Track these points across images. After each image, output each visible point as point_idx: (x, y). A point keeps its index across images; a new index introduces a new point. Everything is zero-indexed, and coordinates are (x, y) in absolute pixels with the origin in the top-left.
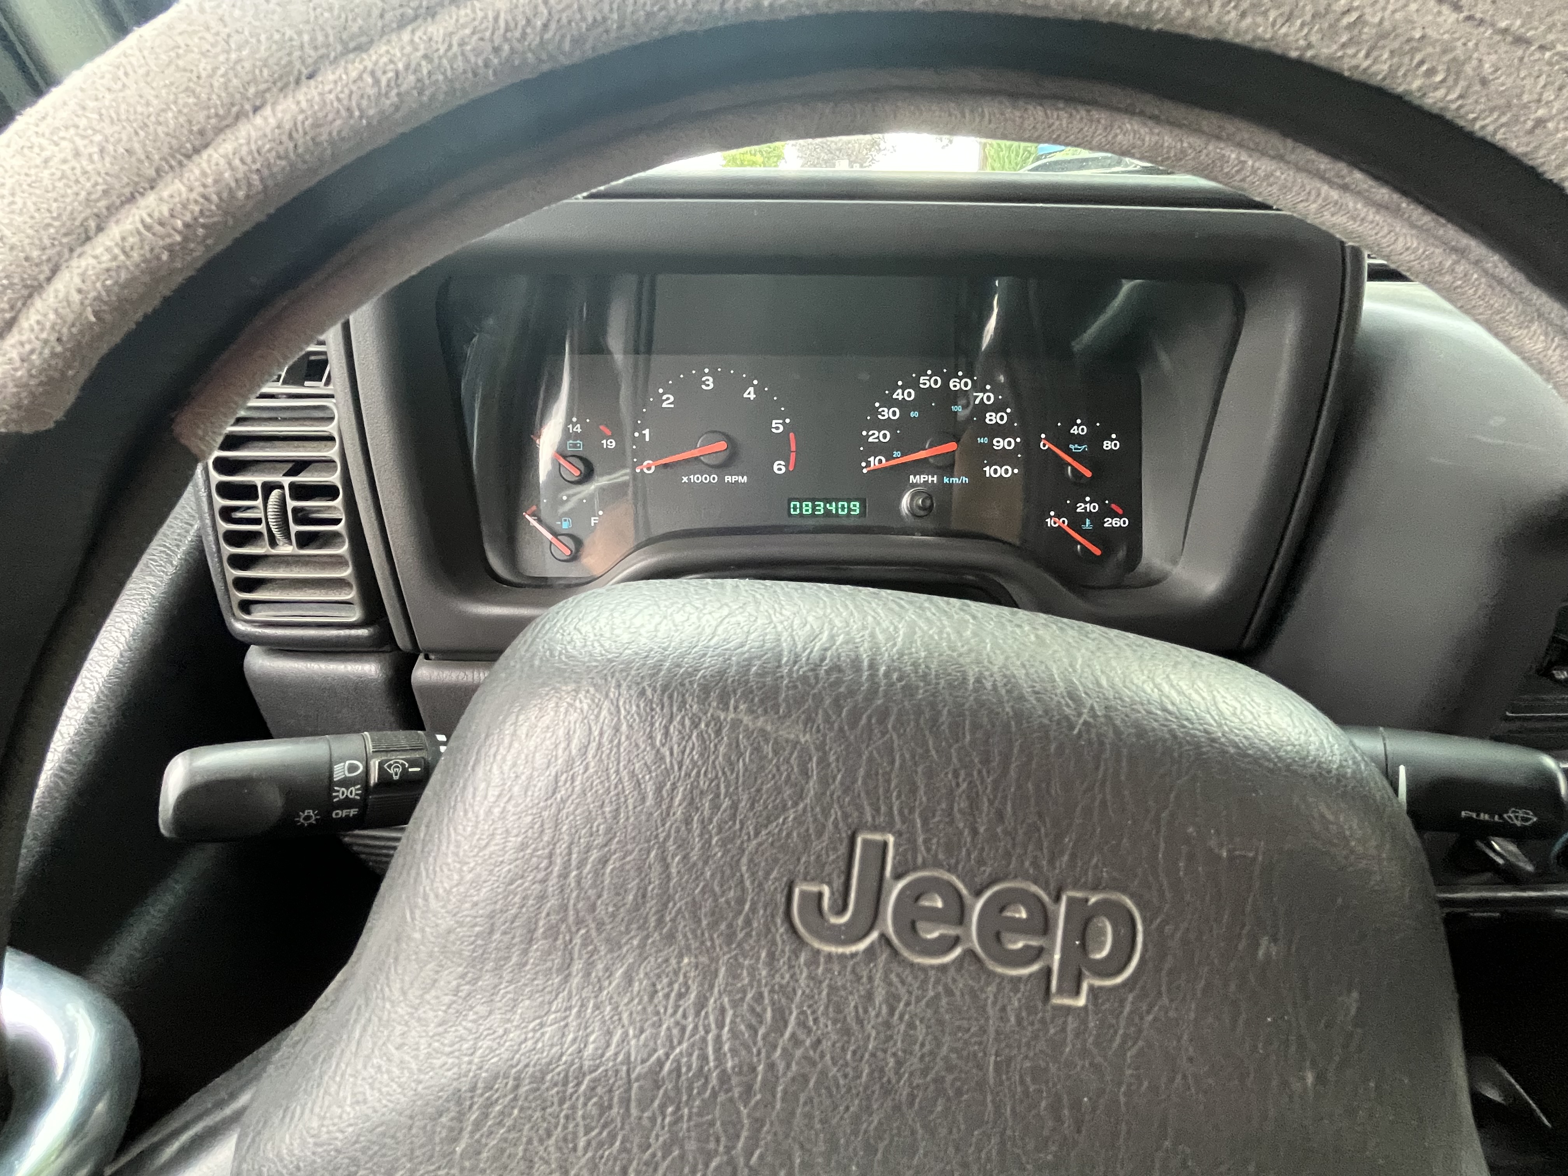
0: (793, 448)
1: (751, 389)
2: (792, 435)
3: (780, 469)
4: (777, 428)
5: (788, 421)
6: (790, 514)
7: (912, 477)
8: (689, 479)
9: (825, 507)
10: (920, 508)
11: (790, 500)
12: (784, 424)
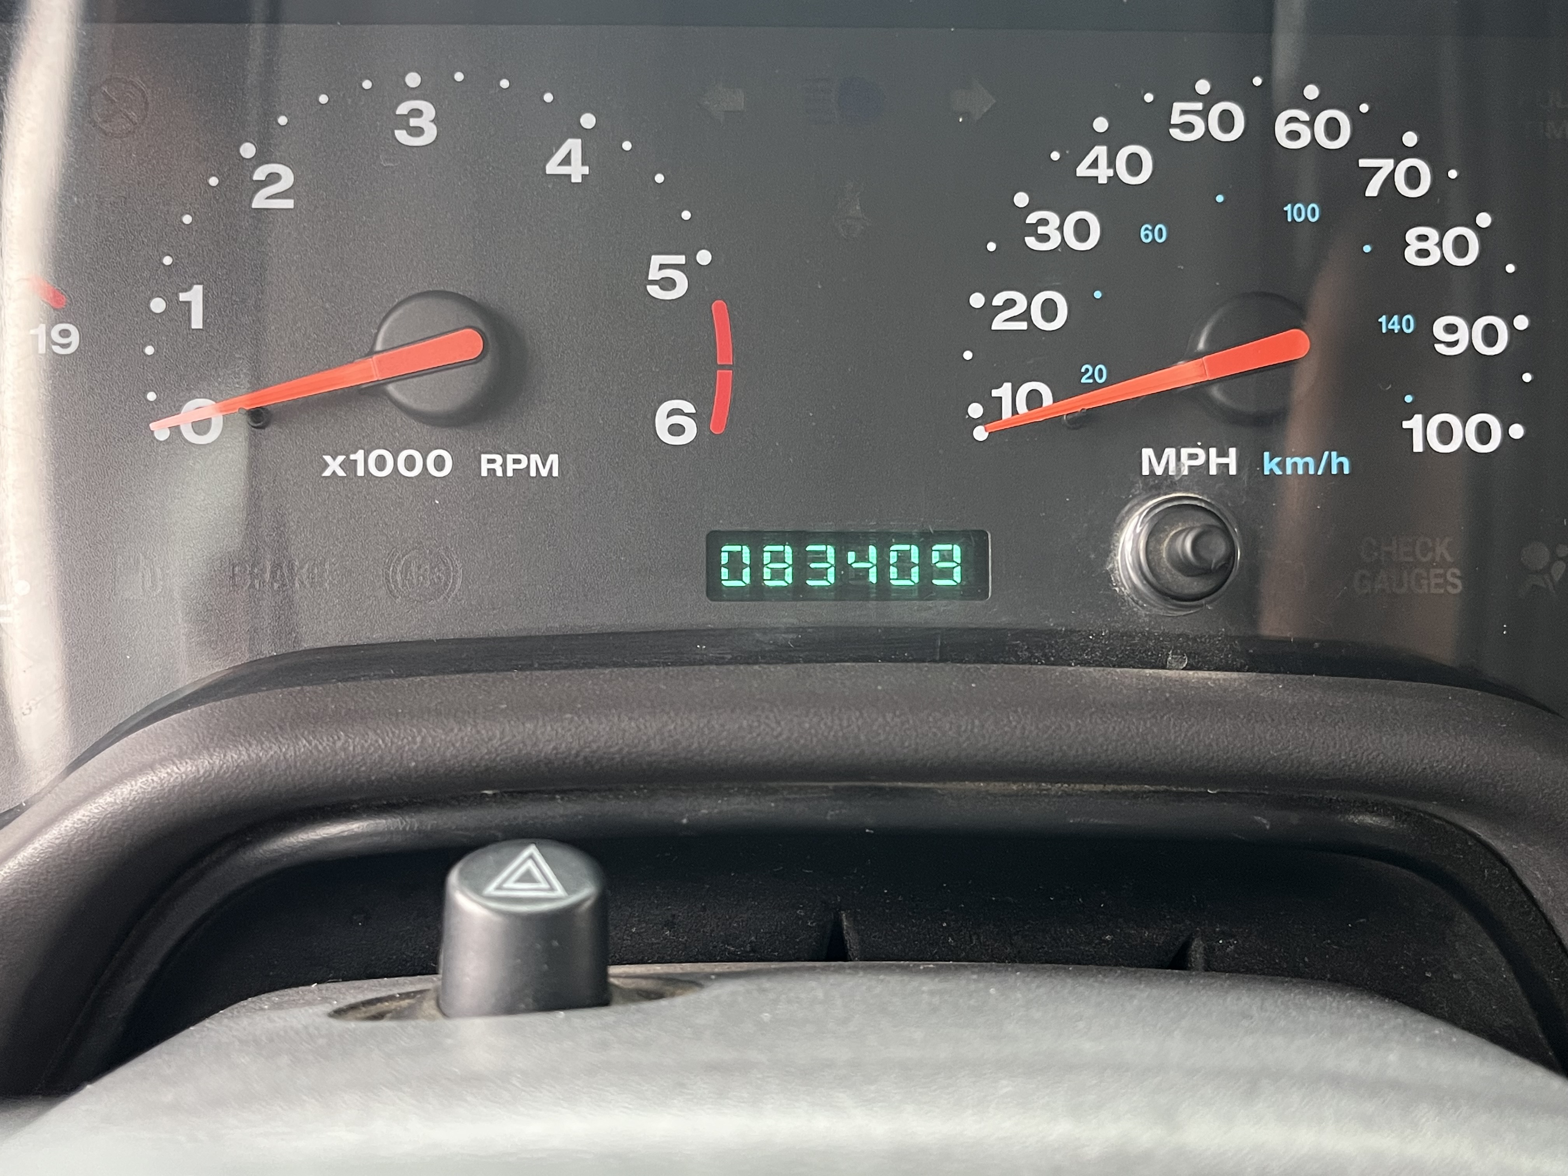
0: (725, 354)
1: (574, 145)
2: (719, 307)
3: (676, 430)
4: (668, 284)
5: (704, 257)
6: (714, 589)
7: (1147, 453)
8: (349, 466)
9: (841, 562)
10: (1184, 567)
11: (715, 541)
12: (690, 268)
